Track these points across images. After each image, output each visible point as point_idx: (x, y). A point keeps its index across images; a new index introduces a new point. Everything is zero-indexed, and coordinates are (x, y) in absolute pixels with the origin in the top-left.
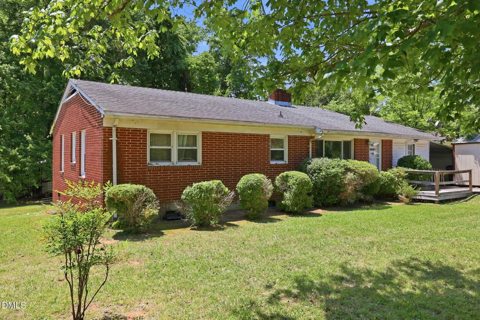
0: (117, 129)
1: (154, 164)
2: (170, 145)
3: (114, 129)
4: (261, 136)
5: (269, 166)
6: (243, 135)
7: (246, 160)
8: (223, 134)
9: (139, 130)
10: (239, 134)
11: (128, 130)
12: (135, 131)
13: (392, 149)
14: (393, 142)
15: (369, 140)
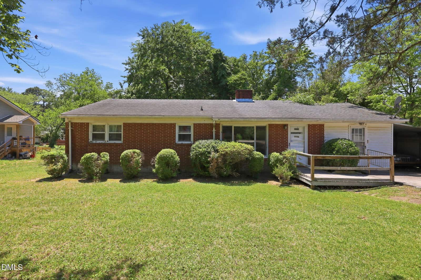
0: (72, 123)
1: (94, 142)
2: (104, 132)
3: (70, 123)
4: (168, 124)
5: (174, 145)
6: (153, 124)
7: (155, 140)
8: (138, 124)
9: (84, 123)
10: (150, 124)
11: (78, 123)
12: (82, 124)
13: (324, 132)
14: (325, 126)
15: (288, 125)
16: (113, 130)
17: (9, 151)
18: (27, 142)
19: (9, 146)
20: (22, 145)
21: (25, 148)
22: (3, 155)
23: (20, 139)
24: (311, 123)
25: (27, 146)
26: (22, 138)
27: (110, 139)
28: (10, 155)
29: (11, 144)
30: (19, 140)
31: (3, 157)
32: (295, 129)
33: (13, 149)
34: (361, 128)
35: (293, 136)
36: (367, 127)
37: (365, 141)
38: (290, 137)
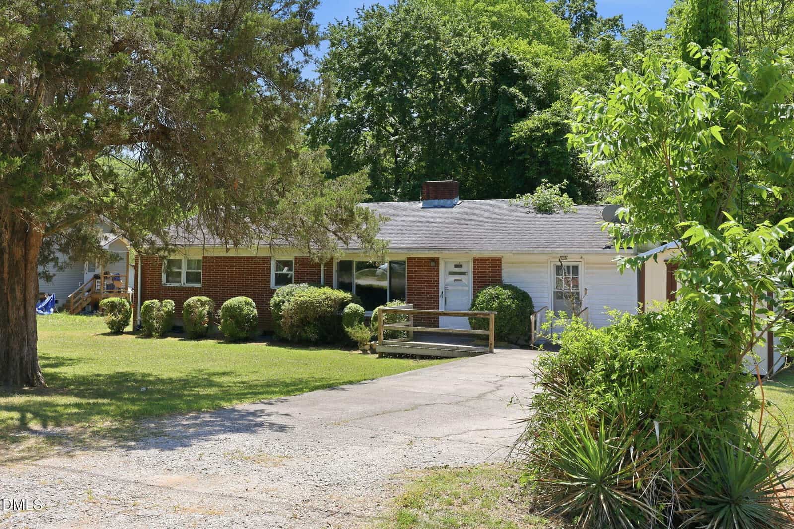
0: (142, 257)
1: (168, 285)
2: (181, 269)
3: (140, 257)
4: (260, 258)
5: (268, 291)
7: (242, 284)
8: (221, 257)
9: (156, 257)
10: (236, 257)
11: (150, 256)
12: (154, 258)
13: (500, 272)
14: (503, 261)
15: (438, 259)
16: (193, 266)
17: (89, 300)
18: (116, 283)
19: (88, 291)
20: (107, 289)
21: (112, 294)
22: (80, 307)
23: (106, 278)
24: (479, 257)
25: (115, 291)
26: (108, 276)
27: (188, 281)
28: (90, 308)
29: (92, 287)
30: (102, 278)
31: (80, 309)
32: (456, 266)
33: (95, 296)
34: (575, 264)
35: (452, 278)
36: (583, 262)
37: (580, 291)
38: (445, 279)
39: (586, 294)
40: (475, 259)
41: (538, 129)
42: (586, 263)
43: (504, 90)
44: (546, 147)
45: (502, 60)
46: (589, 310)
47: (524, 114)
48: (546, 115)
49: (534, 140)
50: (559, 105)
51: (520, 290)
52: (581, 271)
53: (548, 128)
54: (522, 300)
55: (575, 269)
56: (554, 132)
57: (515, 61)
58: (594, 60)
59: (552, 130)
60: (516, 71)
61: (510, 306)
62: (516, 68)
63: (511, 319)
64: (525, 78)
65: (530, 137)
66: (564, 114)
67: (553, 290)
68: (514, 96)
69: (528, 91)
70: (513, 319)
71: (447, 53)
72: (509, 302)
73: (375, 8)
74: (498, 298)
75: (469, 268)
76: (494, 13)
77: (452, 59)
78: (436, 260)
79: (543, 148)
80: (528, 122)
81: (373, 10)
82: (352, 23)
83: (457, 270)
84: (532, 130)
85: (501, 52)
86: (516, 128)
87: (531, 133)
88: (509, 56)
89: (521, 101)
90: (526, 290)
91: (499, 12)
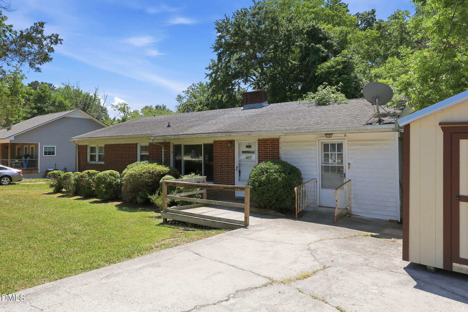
0: (79, 146)
1: (91, 163)
2: (96, 153)
11: (82, 146)
13: (279, 150)
14: (280, 141)
15: (234, 141)
24: (261, 138)
27: (99, 160)
32: (247, 147)
34: (339, 141)
35: (244, 156)
36: (346, 140)
37: (344, 165)
38: (239, 157)
39: (349, 168)
40: (259, 140)
41: (333, 67)
42: (349, 141)
43: (313, 46)
44: (338, 77)
45: (312, 29)
46: (352, 182)
47: (325, 59)
48: (339, 58)
49: (330, 74)
50: (346, 52)
51: (289, 165)
52: (345, 147)
53: (339, 65)
54: (289, 174)
55: (340, 146)
56: (343, 68)
57: (320, 30)
58: (372, 33)
59: (342, 66)
60: (321, 35)
61: (277, 179)
62: (321, 34)
63: (277, 190)
64: (326, 39)
65: (328, 72)
66: (349, 56)
67: (320, 165)
68: (319, 49)
69: (329, 46)
70: (280, 190)
71: (283, 31)
72: (276, 175)
73: (243, 10)
74: (267, 172)
75: (255, 148)
76: (313, 12)
77: (285, 33)
78: (232, 142)
79: (336, 78)
80: (327, 63)
81: (242, 11)
82: (228, 18)
83: (248, 149)
84: (328, 68)
85: (311, 25)
86: (319, 67)
87: (328, 69)
88: (316, 27)
89: (323, 52)
90: (294, 165)
91: (316, 11)
